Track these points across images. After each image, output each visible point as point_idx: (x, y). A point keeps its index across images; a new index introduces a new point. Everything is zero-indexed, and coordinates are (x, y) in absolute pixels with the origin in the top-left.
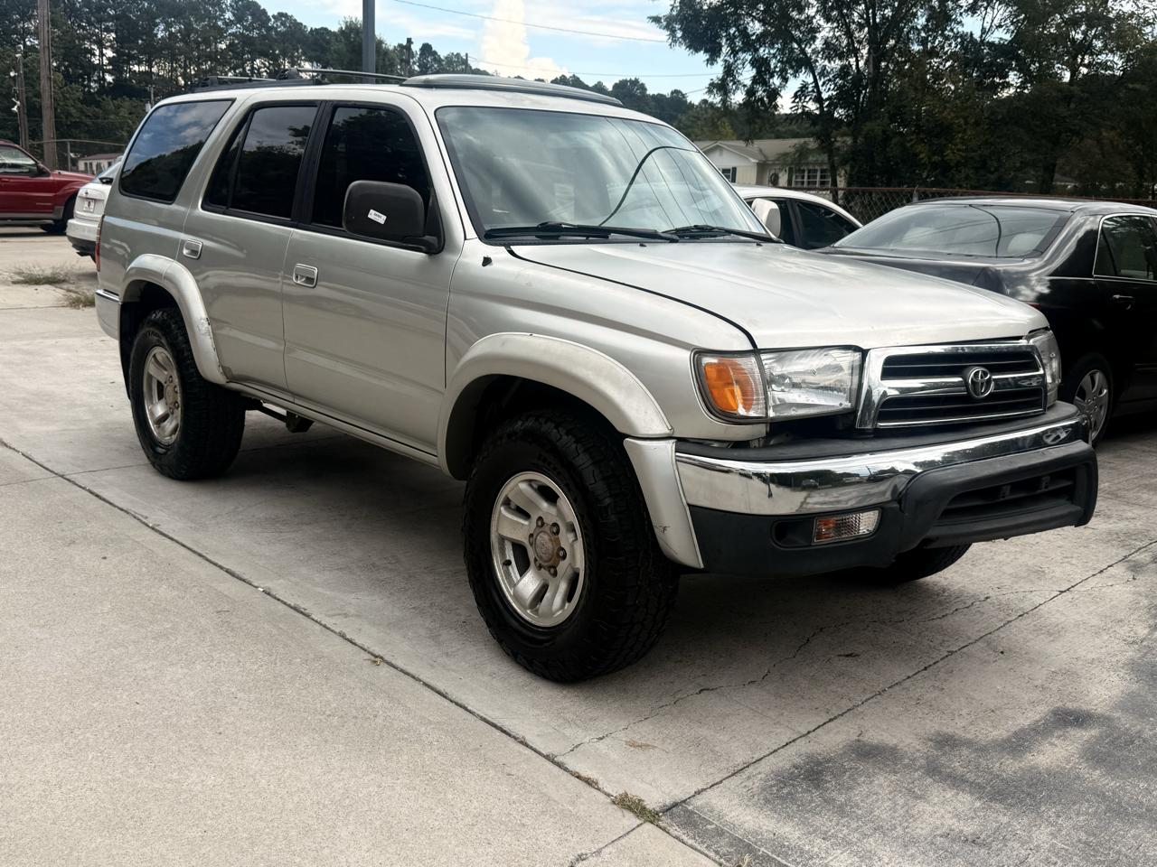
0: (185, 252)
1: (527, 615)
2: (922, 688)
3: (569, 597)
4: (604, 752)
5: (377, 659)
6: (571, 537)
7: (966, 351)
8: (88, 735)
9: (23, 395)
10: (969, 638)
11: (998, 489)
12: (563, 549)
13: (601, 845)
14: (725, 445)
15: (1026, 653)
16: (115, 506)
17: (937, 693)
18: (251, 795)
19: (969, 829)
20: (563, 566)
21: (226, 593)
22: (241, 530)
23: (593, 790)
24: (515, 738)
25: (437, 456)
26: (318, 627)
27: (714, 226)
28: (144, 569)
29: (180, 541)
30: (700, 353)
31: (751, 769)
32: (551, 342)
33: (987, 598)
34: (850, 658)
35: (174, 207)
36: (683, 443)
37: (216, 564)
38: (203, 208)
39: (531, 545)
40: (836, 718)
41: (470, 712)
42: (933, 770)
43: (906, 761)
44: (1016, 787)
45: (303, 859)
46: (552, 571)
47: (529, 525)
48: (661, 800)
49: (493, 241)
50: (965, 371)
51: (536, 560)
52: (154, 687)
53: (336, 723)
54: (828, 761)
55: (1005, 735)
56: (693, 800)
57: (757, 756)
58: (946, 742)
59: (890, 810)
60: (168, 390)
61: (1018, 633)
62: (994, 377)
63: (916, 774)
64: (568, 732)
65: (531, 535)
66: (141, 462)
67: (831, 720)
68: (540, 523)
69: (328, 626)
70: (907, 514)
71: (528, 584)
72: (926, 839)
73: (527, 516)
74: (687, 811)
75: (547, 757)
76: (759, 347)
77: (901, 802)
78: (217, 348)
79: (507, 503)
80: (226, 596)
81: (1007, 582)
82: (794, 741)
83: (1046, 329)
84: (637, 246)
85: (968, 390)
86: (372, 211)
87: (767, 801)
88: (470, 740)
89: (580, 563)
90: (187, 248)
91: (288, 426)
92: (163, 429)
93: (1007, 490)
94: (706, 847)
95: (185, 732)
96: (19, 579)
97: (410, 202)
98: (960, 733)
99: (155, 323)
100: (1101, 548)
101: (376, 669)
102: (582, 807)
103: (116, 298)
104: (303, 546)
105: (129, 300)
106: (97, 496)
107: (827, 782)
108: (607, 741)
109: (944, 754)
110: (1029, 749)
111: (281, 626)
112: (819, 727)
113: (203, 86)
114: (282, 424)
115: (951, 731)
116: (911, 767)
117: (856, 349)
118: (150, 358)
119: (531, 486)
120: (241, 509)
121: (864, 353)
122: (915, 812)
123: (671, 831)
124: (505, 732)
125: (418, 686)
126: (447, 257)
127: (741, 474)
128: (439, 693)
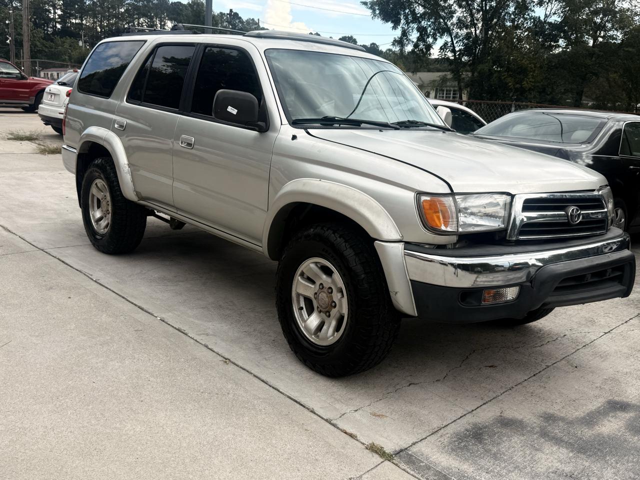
0: (116, 126)
1: (312, 339)
2: (533, 387)
3: (337, 329)
4: (359, 418)
5: (227, 360)
6: (339, 295)
7: (568, 197)
8: (67, 400)
9: (17, 203)
10: (557, 358)
11: (584, 276)
12: (334, 302)
13: (362, 473)
14: (432, 247)
15: (590, 368)
16: (74, 268)
17: (542, 390)
18: (161, 438)
19: (568, 469)
20: (334, 312)
21: (139, 320)
22: (145, 284)
23: (354, 440)
24: (308, 409)
25: (262, 247)
26: (192, 341)
27: (418, 121)
28: (92, 305)
29: (112, 289)
30: (420, 193)
31: (442, 431)
32: (331, 185)
33: (565, 335)
34: (491, 368)
35: (110, 100)
36: (408, 245)
37: (132, 303)
38: (127, 101)
39: (316, 298)
40: (487, 403)
41: (281, 392)
42: (544, 434)
43: (529, 429)
44: (592, 445)
45: (194, 476)
46: (328, 314)
47: (315, 287)
48: (393, 448)
49: (296, 126)
50: (567, 208)
51: (318, 307)
52: (103, 373)
53: (206, 397)
54: (485, 427)
55: (582, 415)
56: (411, 448)
57: (445, 424)
58: (549, 418)
59: (522, 457)
60: (104, 203)
61: (583, 356)
62: (582, 212)
63: (535, 436)
64: (338, 406)
65: (316, 293)
66: (85, 243)
67: (484, 404)
68: (321, 287)
69: (198, 340)
70: (535, 289)
71: (313, 321)
72: (544, 474)
73: (313, 282)
74: (408, 454)
75: (327, 420)
76: (455, 192)
77: (528, 452)
78: (133, 181)
79: (302, 274)
80: (139, 321)
81: (575, 327)
82: (465, 415)
83: (607, 185)
84: (378, 131)
85: (568, 219)
86: (229, 107)
87: (453, 450)
88: (283, 409)
89: (345, 311)
90: (118, 124)
91: (171, 226)
92: (100, 225)
93: (589, 276)
94: (421, 476)
95: (122, 400)
96: (22, 309)
97: (251, 102)
98: (557, 413)
99: (97, 166)
100: (625, 309)
101: (227, 366)
102: (349, 450)
103: (75, 151)
104: (181, 294)
105: (82, 152)
106: (63, 262)
107: (486, 440)
108: (360, 412)
109: (549, 425)
110: (596, 423)
111: (172, 340)
112: (478, 408)
113: (126, 33)
114: (168, 225)
115: (551, 411)
116: (531, 432)
117: (508, 194)
118: (94, 185)
119: (317, 265)
120: (144, 272)
121: (513, 196)
122: (536, 458)
123: (400, 466)
124: (302, 405)
125: (251, 377)
126: (271, 134)
127: (440, 263)
128: (263, 381)
